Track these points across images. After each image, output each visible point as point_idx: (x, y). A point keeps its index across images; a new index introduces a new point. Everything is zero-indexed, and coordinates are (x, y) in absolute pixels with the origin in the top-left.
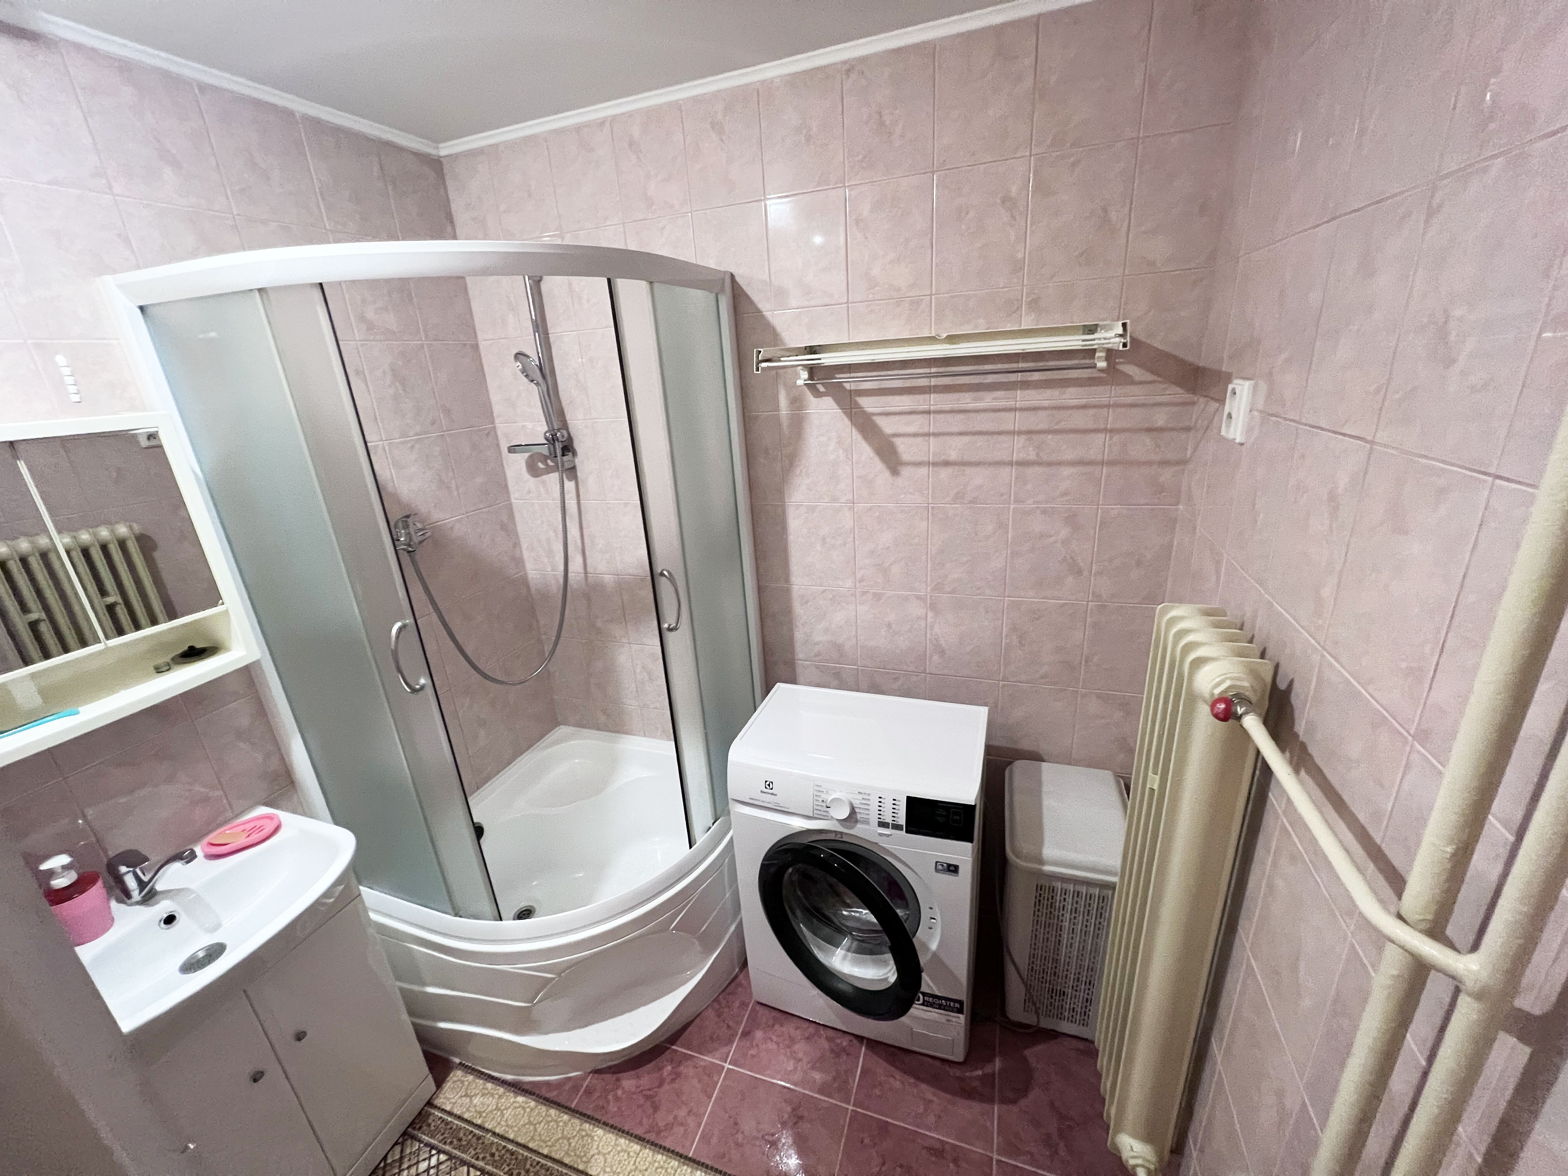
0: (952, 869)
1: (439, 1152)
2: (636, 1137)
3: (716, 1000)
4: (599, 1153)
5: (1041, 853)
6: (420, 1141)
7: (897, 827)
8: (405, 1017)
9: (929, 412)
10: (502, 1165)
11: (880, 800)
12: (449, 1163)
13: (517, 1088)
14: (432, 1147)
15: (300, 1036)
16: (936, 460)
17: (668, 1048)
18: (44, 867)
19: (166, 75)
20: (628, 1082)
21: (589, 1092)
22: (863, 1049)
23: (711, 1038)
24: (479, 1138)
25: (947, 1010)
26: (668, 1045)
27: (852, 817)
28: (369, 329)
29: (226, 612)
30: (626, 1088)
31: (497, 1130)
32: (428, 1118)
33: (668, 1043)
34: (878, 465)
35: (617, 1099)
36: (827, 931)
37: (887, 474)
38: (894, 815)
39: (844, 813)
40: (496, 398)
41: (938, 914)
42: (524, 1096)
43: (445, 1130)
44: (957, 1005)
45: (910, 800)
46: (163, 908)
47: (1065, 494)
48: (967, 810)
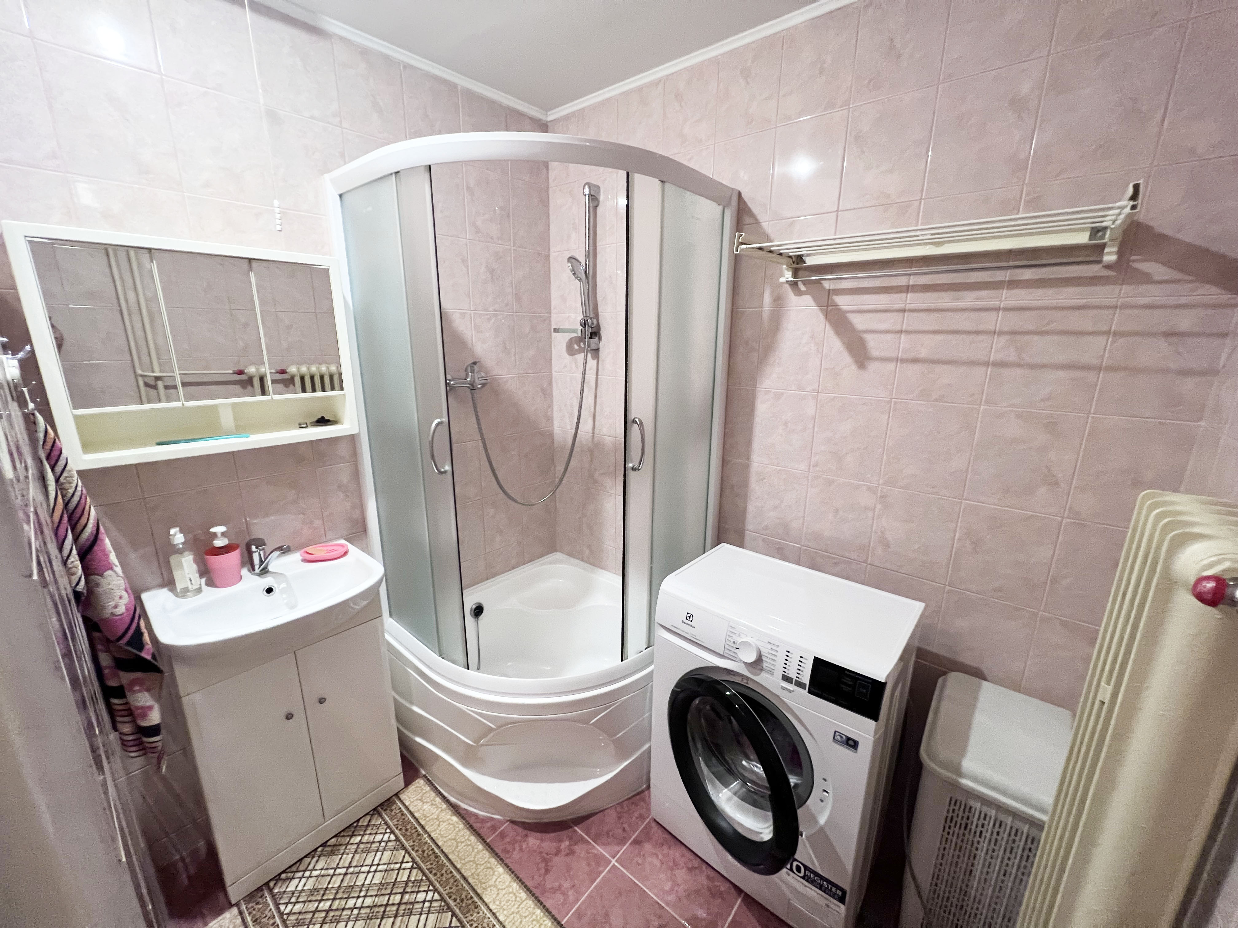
0: (852, 744)
1: (392, 832)
2: (526, 886)
3: (621, 804)
4: (495, 886)
5: (960, 764)
6: (383, 819)
7: (800, 684)
8: (393, 721)
9: (904, 311)
10: (427, 862)
11: (788, 654)
12: (394, 843)
13: (456, 809)
14: (389, 827)
15: (322, 701)
16: (905, 356)
17: (571, 827)
18: (213, 530)
19: (387, 57)
20: (533, 841)
21: (502, 835)
22: (739, 900)
23: (608, 833)
24: (419, 835)
25: (827, 894)
26: (572, 825)
27: (758, 664)
28: (477, 232)
29: (344, 395)
30: (530, 844)
31: (432, 835)
32: (392, 805)
33: (573, 823)
34: (847, 359)
35: (521, 850)
36: (721, 769)
37: (854, 367)
38: (799, 672)
39: (751, 658)
40: (555, 294)
41: (831, 789)
42: (458, 817)
43: (400, 818)
44: (839, 893)
45: (817, 662)
46: (268, 581)
47: (1048, 398)
48: (877, 687)
